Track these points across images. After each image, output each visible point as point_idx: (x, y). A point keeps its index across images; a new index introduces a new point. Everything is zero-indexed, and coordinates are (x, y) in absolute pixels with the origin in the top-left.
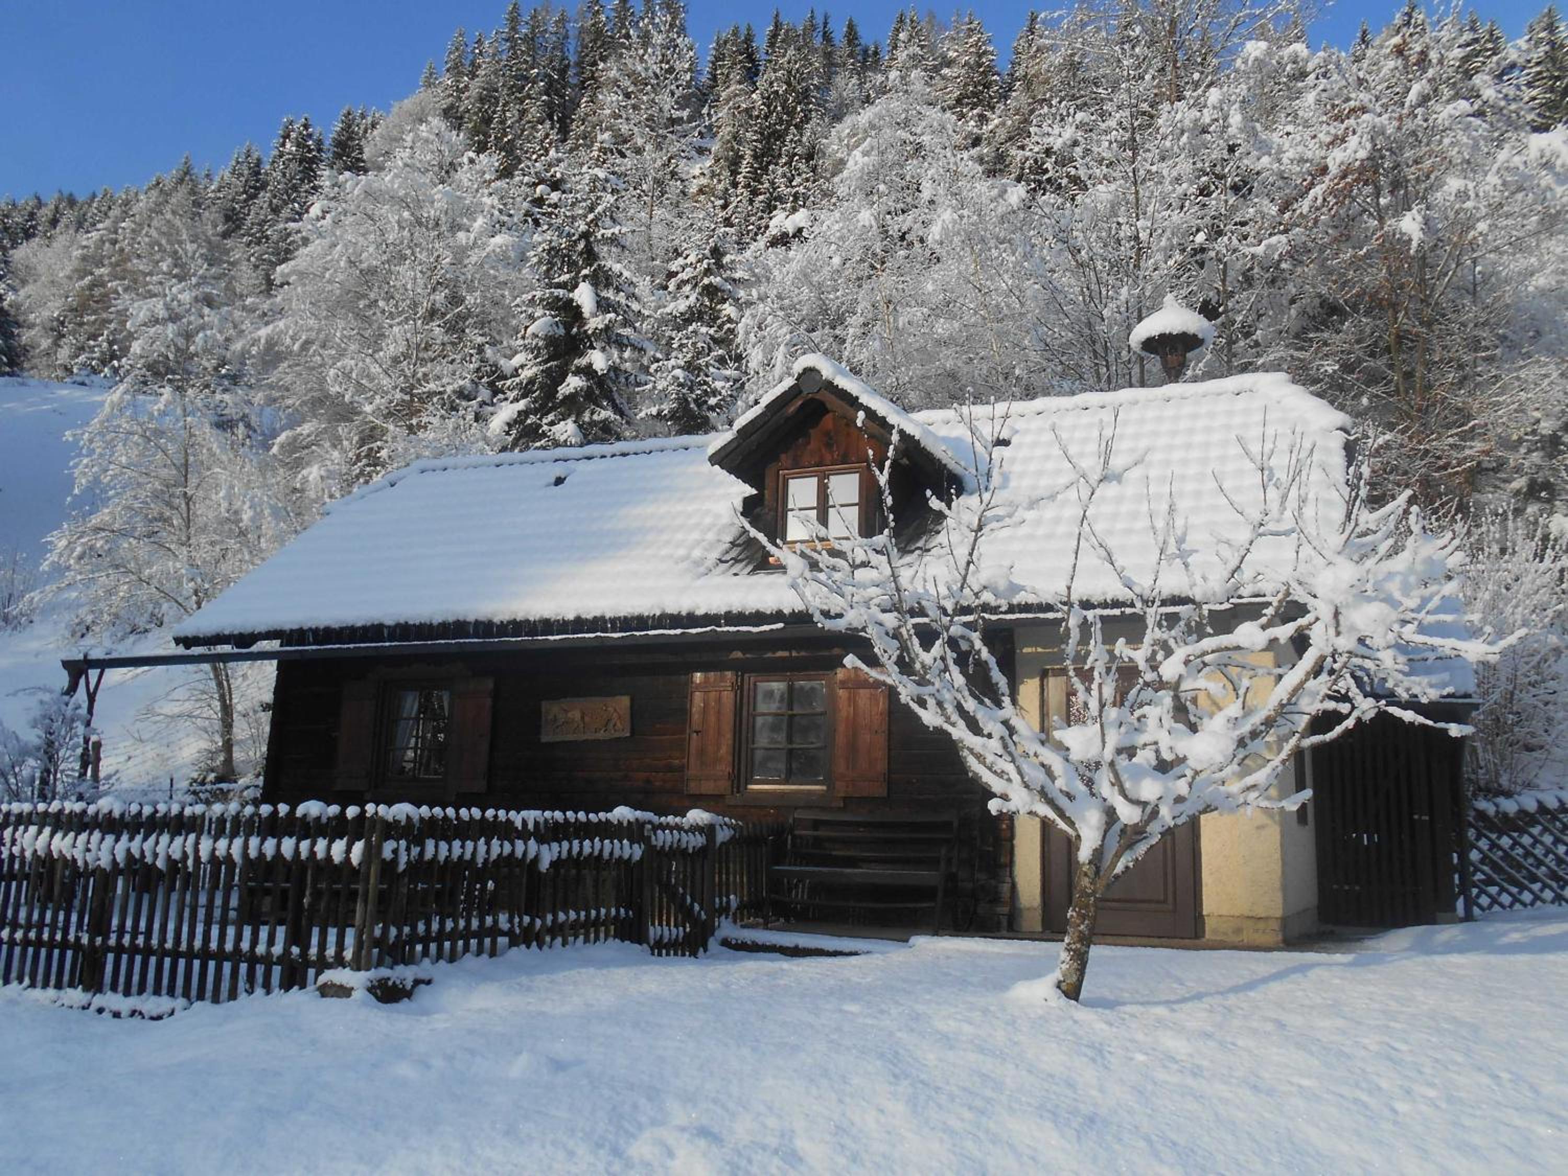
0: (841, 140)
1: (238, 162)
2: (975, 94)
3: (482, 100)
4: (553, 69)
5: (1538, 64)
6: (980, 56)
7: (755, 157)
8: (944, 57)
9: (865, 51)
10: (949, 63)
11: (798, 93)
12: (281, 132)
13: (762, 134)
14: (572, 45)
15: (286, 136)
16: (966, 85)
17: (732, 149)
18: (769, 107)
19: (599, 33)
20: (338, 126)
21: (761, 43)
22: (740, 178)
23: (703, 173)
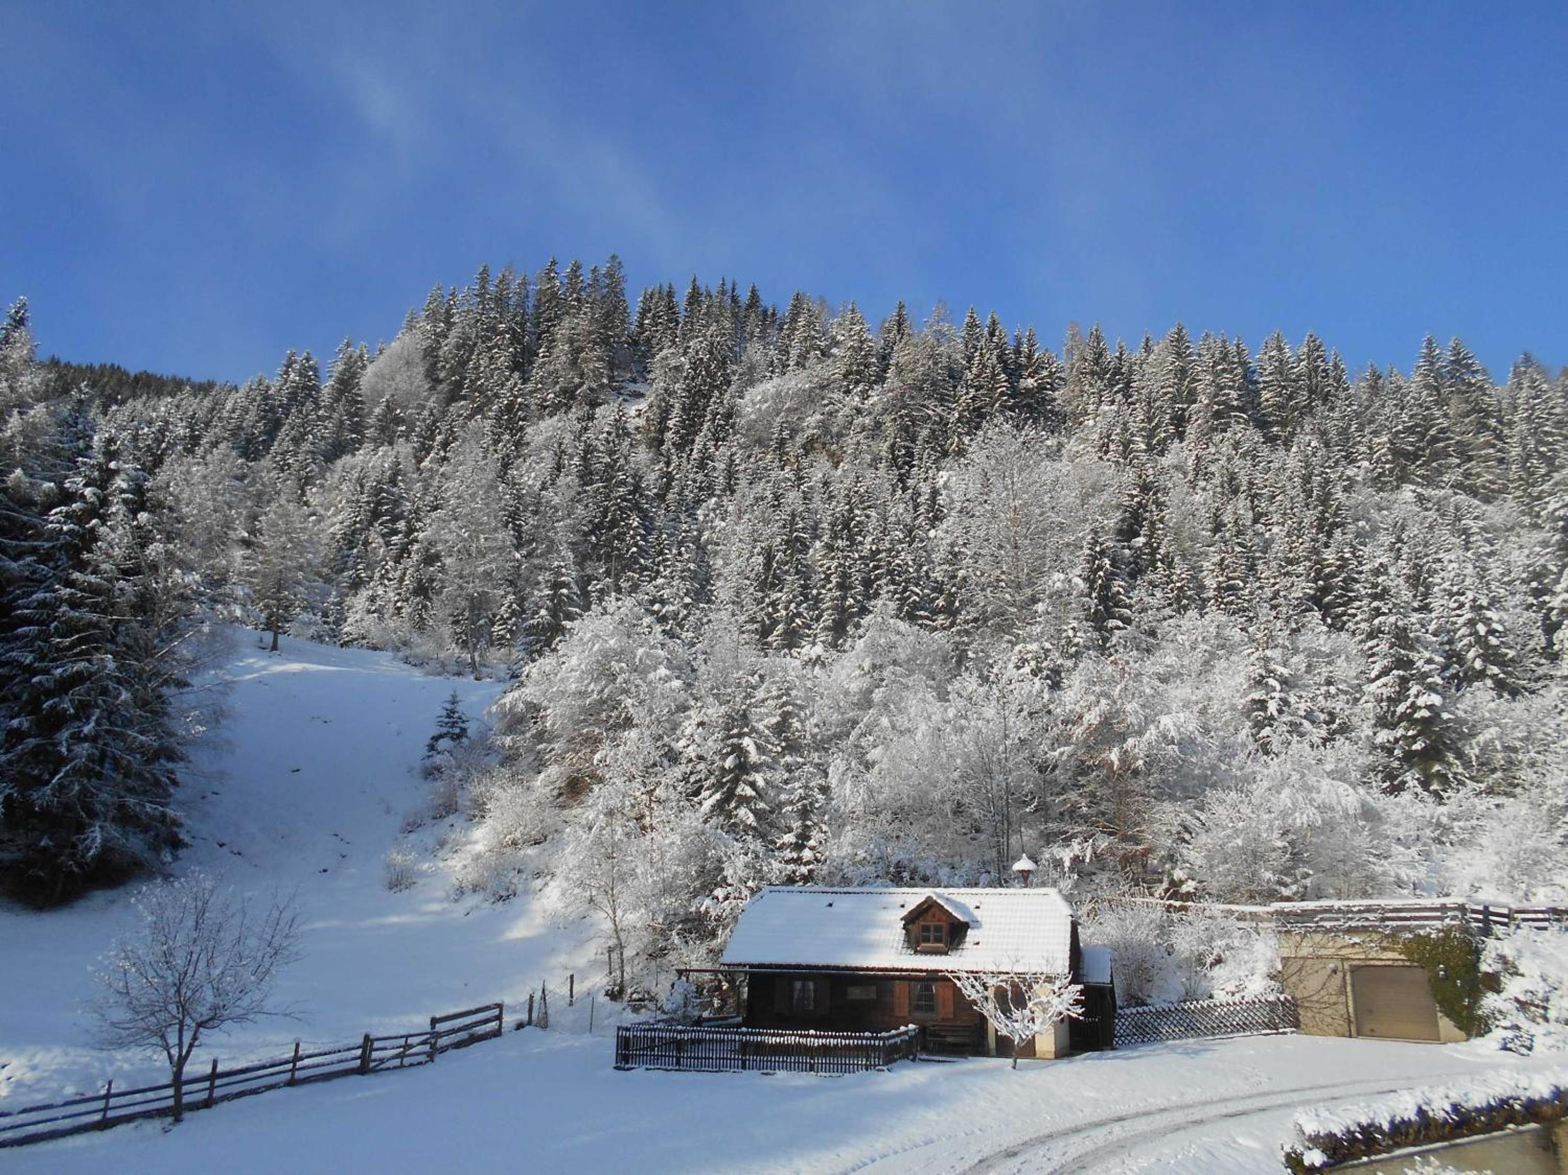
0: (754, 404)
1: (251, 389)
2: (858, 372)
3: (458, 347)
4: (516, 323)
5: (1271, 374)
6: (862, 342)
7: (683, 409)
8: (833, 338)
9: (765, 312)
10: (837, 344)
11: (718, 361)
12: (284, 362)
13: (689, 391)
14: (531, 302)
15: (289, 366)
16: (852, 364)
17: (664, 400)
18: (695, 370)
19: (554, 295)
20: (341, 367)
21: (681, 301)
22: (671, 423)
23: (639, 416)
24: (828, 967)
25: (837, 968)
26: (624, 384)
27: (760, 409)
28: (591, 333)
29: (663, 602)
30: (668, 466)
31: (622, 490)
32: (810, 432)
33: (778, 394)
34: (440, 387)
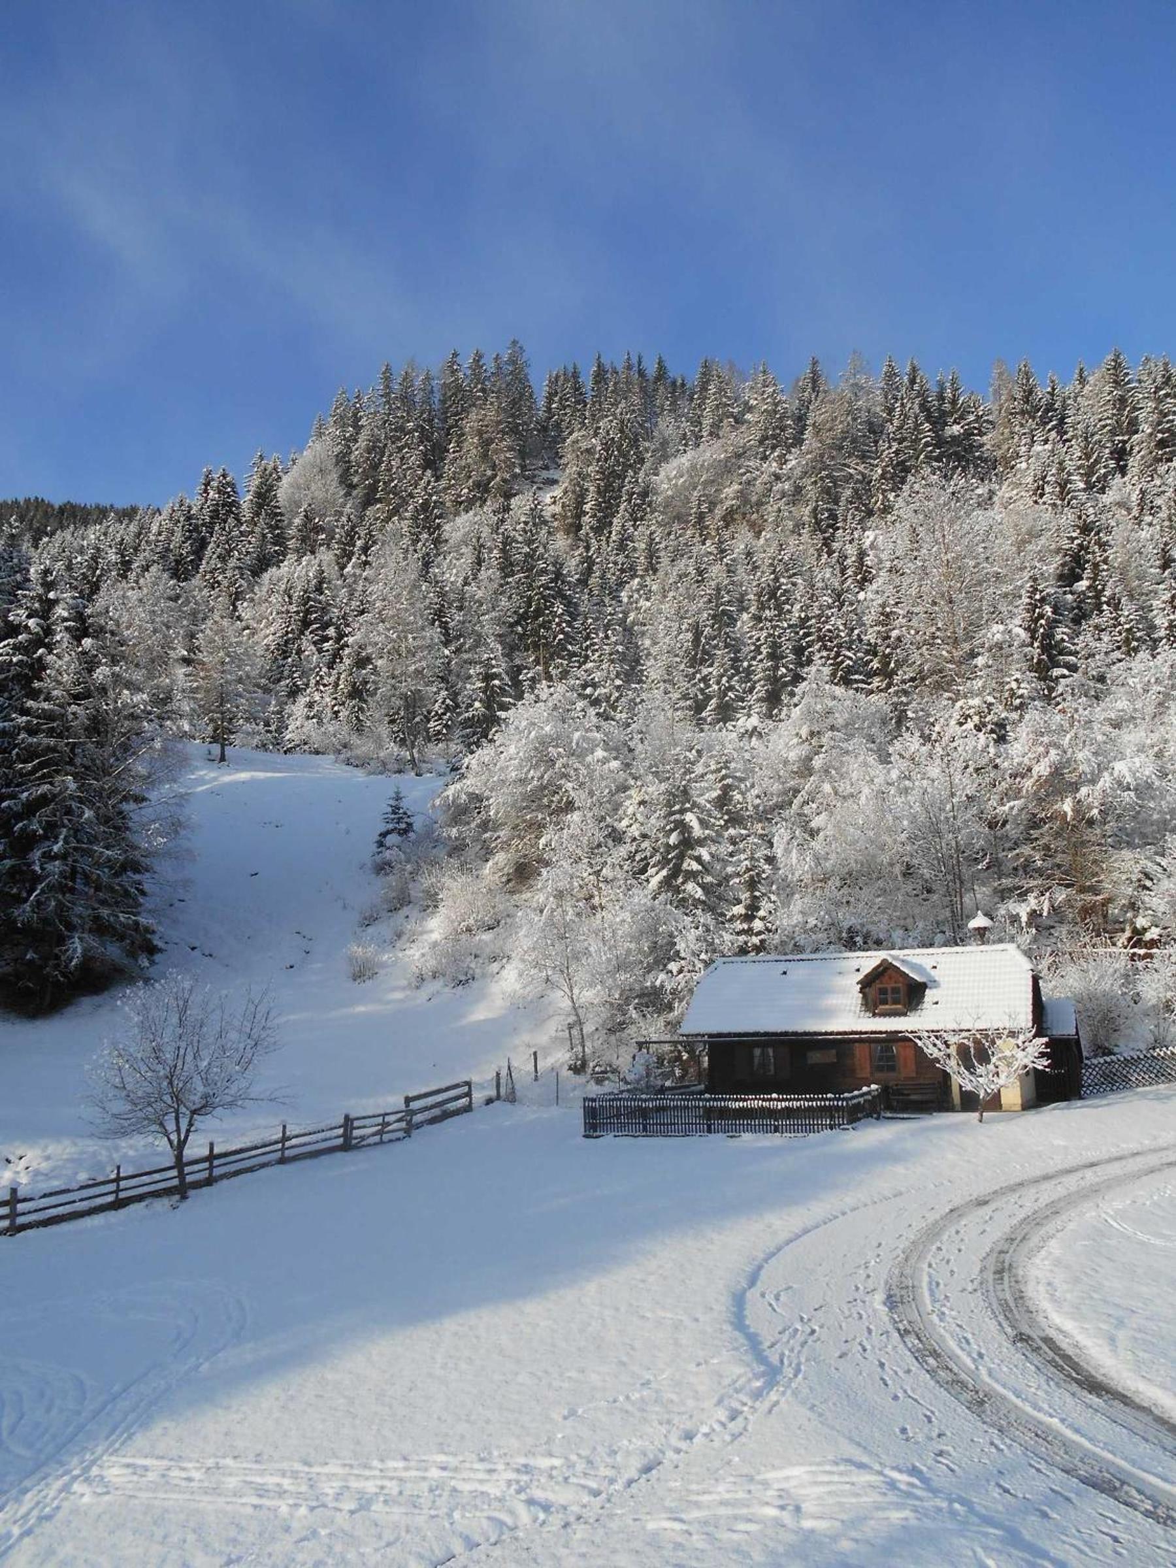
0: (670, 480)
1: (174, 511)
2: (774, 437)
3: (369, 450)
4: (424, 420)
6: (776, 405)
7: (599, 492)
8: (746, 403)
9: (674, 383)
10: (750, 409)
11: (629, 439)
12: (202, 481)
13: (603, 473)
14: (437, 397)
15: (207, 484)
16: (766, 428)
17: (578, 484)
18: (607, 451)
19: (459, 388)
20: (257, 481)
21: (588, 382)
22: (587, 507)
23: (554, 503)
24: (786, 1034)
25: (795, 1034)
26: (536, 472)
27: (676, 485)
28: (499, 423)
29: (595, 686)
30: (587, 552)
31: (544, 579)
32: (729, 503)
33: (693, 467)
34: (355, 493)
